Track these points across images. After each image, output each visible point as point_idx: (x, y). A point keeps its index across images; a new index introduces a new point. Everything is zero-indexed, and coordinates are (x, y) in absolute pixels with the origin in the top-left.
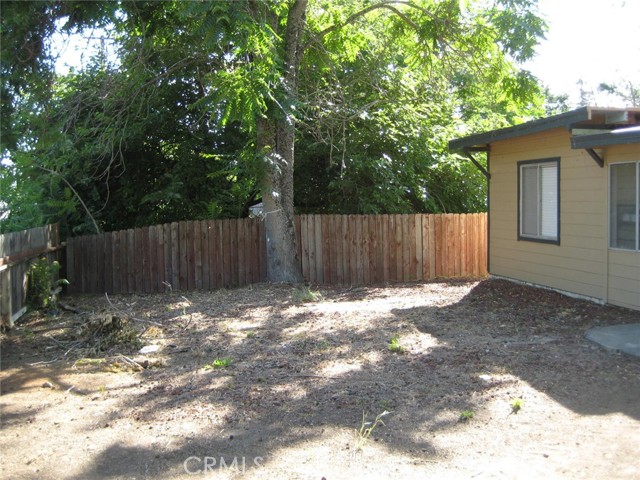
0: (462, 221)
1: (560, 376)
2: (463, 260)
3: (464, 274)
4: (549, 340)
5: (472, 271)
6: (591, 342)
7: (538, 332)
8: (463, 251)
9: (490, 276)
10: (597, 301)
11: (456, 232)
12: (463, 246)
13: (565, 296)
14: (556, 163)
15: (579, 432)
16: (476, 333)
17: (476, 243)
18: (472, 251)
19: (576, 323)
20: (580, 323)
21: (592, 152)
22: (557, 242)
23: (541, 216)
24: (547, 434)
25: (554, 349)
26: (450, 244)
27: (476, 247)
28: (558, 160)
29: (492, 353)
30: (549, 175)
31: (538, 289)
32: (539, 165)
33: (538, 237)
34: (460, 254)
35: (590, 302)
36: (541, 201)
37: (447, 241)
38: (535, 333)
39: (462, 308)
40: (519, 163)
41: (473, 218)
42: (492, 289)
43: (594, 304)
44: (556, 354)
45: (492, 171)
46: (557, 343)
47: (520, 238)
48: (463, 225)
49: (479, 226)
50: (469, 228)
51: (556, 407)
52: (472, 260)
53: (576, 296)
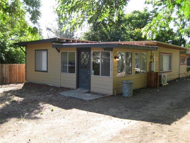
0: (17, 66)
1: (58, 103)
2: (18, 77)
3: (18, 81)
4: (51, 96)
5: (20, 80)
6: (61, 95)
7: (47, 94)
8: (18, 75)
9: (27, 81)
10: (58, 86)
11: (15, 69)
12: (18, 73)
13: (49, 85)
14: (46, 51)
15: (68, 113)
16: (32, 96)
17: (21, 72)
18: (20, 75)
19: (55, 92)
20: (56, 91)
21: (57, 49)
22: (47, 72)
23: (42, 65)
24: (62, 114)
25: (53, 98)
26: (14, 73)
27: (21, 74)
28: (47, 50)
29: (39, 100)
30: (44, 54)
31: (42, 84)
32: (41, 51)
33: (41, 70)
34: (16, 76)
35: (56, 86)
36: (42, 61)
37: (13, 72)
38: (47, 95)
39: (24, 90)
40: (36, 50)
41: (20, 65)
42: (29, 85)
43: (57, 87)
44: (54, 98)
45: (27, 52)
46: (53, 96)
47: (36, 71)
48: (17, 67)
49: (22, 67)
50: (19, 68)
51: (61, 109)
52: (20, 77)
53: (52, 85)
